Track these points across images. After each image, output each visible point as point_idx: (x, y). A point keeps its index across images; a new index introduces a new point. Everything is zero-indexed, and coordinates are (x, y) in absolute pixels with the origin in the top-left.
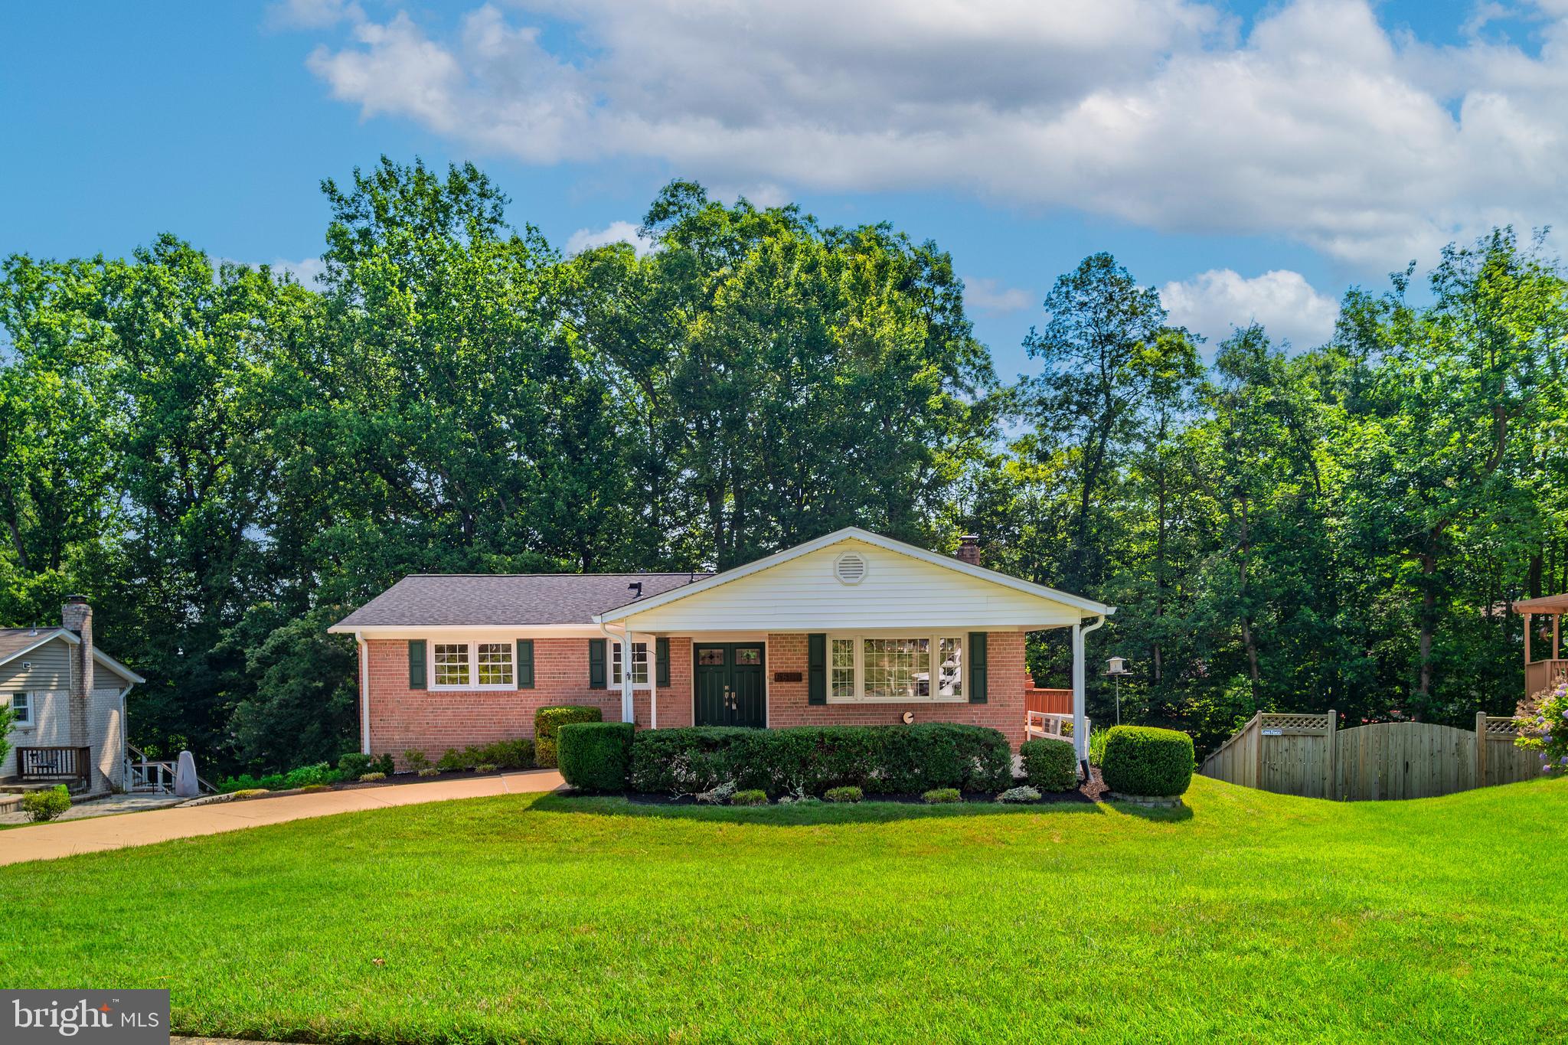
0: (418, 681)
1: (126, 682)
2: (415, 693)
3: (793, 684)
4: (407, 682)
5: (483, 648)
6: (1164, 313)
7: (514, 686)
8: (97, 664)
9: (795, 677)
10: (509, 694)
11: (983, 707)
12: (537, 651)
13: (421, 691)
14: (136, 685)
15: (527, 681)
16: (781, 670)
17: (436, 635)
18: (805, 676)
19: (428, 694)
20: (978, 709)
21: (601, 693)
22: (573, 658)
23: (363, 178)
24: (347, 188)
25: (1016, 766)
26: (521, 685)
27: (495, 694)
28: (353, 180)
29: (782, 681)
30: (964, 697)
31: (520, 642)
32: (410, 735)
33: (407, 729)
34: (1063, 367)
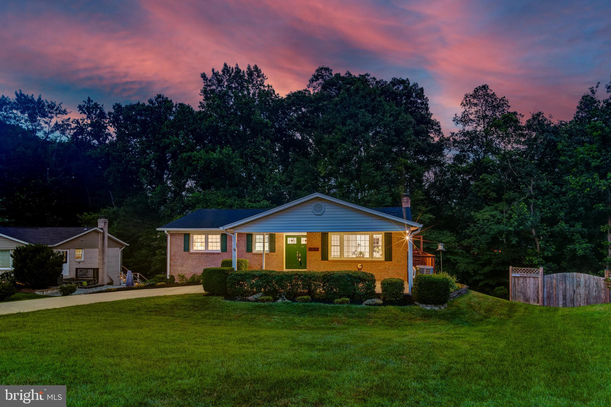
0: (187, 248)
1: (123, 245)
2: (186, 253)
3: (316, 252)
4: (183, 249)
6: (509, 106)
7: (220, 251)
8: (109, 238)
9: (316, 249)
10: (218, 254)
11: (390, 262)
12: (228, 238)
13: (188, 252)
14: (126, 246)
16: (311, 247)
18: (320, 249)
19: (190, 253)
20: (388, 263)
21: (250, 254)
22: (241, 240)
23: (215, 71)
24: (209, 75)
25: (378, 289)
26: (222, 250)
27: (213, 254)
28: (212, 72)
29: (311, 251)
30: (382, 258)
31: (222, 235)
33: (183, 266)
34: (469, 128)
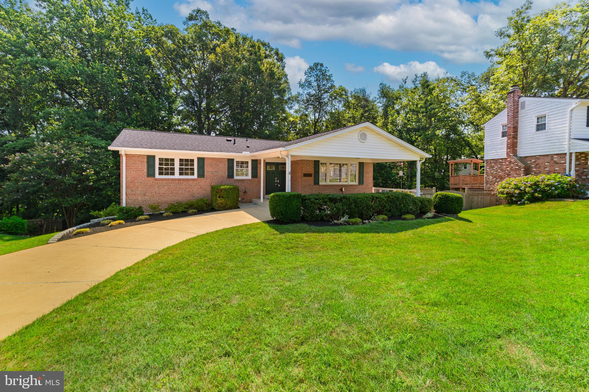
0: (151, 173)
2: (150, 178)
3: (309, 178)
4: (146, 174)
5: (181, 160)
7: (195, 176)
9: (309, 175)
10: (194, 180)
11: (362, 186)
12: (206, 162)
13: (152, 178)
15: (201, 174)
16: (305, 173)
17: (160, 154)
18: (313, 175)
19: (156, 179)
20: (361, 187)
21: (231, 180)
22: (221, 166)
26: (199, 176)
27: (188, 180)
29: (306, 176)
30: (357, 183)
31: (199, 159)
32: (146, 197)
33: (145, 195)
